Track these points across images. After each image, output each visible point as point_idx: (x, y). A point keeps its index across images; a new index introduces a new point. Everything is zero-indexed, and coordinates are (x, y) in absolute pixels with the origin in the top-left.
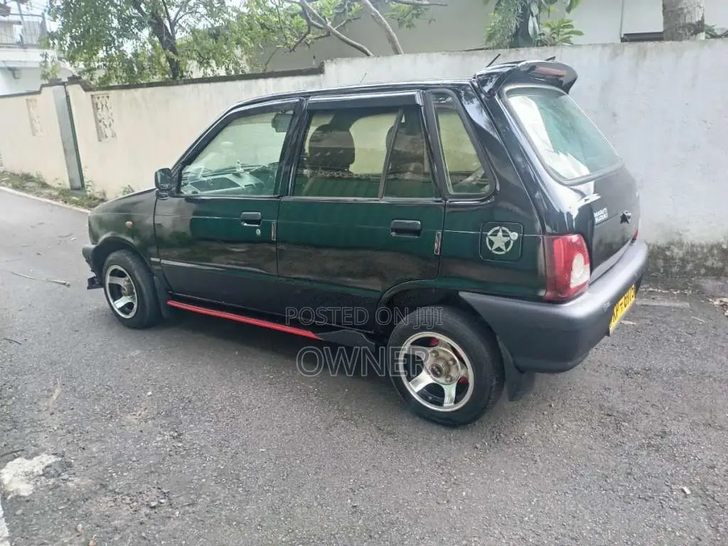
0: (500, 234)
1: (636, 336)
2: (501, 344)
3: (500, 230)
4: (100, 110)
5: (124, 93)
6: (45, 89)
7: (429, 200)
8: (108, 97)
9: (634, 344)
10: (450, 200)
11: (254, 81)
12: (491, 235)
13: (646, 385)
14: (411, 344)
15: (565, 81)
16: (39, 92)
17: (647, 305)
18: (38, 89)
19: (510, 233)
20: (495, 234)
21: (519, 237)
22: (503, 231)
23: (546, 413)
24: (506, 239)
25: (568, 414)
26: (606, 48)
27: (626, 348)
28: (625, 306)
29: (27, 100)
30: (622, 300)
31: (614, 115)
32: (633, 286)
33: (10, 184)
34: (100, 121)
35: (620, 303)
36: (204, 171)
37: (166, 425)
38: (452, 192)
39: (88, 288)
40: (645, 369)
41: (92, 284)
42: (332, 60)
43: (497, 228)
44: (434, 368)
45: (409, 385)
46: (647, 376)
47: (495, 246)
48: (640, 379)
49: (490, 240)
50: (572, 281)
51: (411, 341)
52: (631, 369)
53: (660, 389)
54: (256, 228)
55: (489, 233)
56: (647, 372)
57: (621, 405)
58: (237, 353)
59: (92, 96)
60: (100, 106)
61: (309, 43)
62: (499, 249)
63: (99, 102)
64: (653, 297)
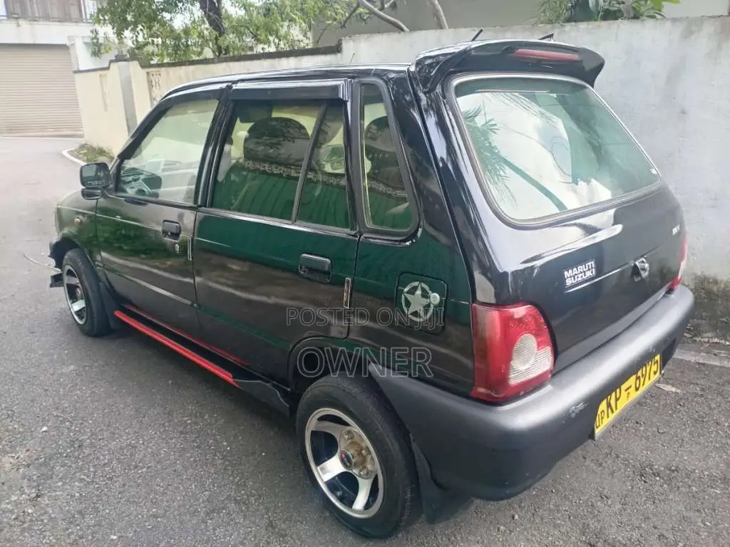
0: (419, 292)
1: (674, 412)
2: (414, 446)
3: (419, 288)
4: (154, 88)
5: (172, 70)
6: (113, 65)
7: (341, 232)
8: (160, 75)
9: (668, 423)
10: (365, 235)
11: (277, 60)
12: (408, 292)
13: (662, 498)
14: (318, 419)
15: (588, 66)
16: (108, 68)
17: (704, 364)
18: (106, 65)
19: (430, 292)
20: (412, 291)
21: (441, 301)
22: (423, 290)
23: (502, 528)
24: (425, 301)
25: (533, 535)
26: (678, 23)
27: (655, 429)
28: (637, 389)
29: (100, 75)
30: (632, 380)
31: (683, 112)
32: (658, 358)
33: (85, 158)
34: (154, 99)
35: (624, 387)
36: (165, 165)
37: (35, 477)
38: (369, 225)
39: (51, 286)
40: (670, 469)
41: (57, 280)
42: (350, 37)
43: (416, 284)
44: (344, 456)
45: (317, 469)
46: (669, 481)
47: (412, 309)
48: (658, 485)
49: (406, 298)
50: (512, 376)
51: (318, 416)
52: (651, 466)
53: (681, 507)
54: (176, 243)
55: (406, 290)
56: (672, 474)
57: (614, 530)
58: (170, 382)
59: (148, 73)
60: (154, 83)
61: (365, 18)
62: (416, 314)
63: (153, 79)
64: (716, 351)
